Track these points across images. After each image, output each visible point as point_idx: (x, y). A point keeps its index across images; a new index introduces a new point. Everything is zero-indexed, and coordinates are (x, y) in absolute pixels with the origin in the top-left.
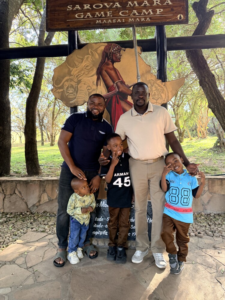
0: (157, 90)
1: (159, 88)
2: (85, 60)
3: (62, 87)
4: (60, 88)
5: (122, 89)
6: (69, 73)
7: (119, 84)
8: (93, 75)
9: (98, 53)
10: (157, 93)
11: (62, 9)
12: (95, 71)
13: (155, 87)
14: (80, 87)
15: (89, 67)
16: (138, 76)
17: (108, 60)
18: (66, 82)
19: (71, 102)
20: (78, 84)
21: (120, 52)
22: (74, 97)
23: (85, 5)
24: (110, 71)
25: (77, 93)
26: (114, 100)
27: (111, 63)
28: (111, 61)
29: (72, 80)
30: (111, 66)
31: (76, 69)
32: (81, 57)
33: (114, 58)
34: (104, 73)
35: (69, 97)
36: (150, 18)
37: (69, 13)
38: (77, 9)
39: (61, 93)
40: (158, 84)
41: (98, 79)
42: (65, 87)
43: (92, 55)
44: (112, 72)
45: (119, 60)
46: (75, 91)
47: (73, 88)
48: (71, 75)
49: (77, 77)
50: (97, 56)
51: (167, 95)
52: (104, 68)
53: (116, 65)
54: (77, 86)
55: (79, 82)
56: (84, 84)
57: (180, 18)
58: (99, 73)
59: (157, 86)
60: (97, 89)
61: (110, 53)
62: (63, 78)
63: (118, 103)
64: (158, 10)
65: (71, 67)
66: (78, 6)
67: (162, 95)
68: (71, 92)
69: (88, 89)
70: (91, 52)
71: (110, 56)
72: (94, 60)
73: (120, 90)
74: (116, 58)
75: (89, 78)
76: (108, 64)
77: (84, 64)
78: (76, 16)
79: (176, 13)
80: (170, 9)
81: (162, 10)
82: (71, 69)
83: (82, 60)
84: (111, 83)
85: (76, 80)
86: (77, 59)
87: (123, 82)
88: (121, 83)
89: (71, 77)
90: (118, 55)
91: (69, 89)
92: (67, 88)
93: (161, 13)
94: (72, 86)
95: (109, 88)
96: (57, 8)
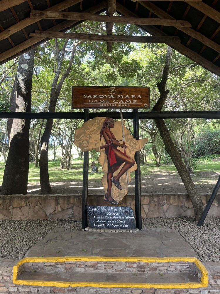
0: (133, 144)
1: (134, 143)
2: (93, 126)
3: (80, 140)
4: (79, 141)
5: (114, 142)
6: (84, 133)
7: (113, 140)
8: (98, 134)
9: (101, 122)
10: (133, 146)
11: (81, 96)
12: (99, 132)
13: (133, 142)
14: (91, 140)
15: (96, 130)
16: (123, 136)
17: (107, 126)
18: (82, 138)
19: (85, 149)
20: (89, 139)
21: (113, 122)
22: (87, 146)
23: (94, 95)
24: (108, 132)
25: (88, 144)
26: (110, 149)
27: (108, 128)
28: (109, 127)
29: (86, 136)
30: (108, 130)
31: (88, 130)
32: (92, 124)
33: (110, 126)
34: (105, 133)
35: (84, 146)
36: (130, 105)
37: (85, 99)
38: (90, 97)
39: (79, 144)
40: (134, 141)
41: (101, 136)
42: (82, 140)
43: (98, 123)
44: (109, 133)
45: (112, 127)
46: (87, 142)
47: (87, 141)
48: (86, 134)
49: (89, 135)
50: (101, 124)
51: (139, 147)
52: (105, 131)
53: (111, 129)
54: (89, 140)
55: (90, 138)
56: (93, 139)
57: (146, 106)
58: (102, 133)
59: (133, 141)
60: (100, 142)
61: (108, 123)
62: (81, 135)
63: (112, 150)
64: (134, 101)
65: (85, 129)
66: (90, 95)
67: (136, 146)
68: (85, 143)
69: (95, 142)
70: (97, 122)
71: (108, 124)
72: (99, 126)
73: (113, 143)
74: (111, 125)
75: (96, 136)
76: (107, 129)
77: (93, 128)
78: (89, 101)
79: (143, 103)
80: (140, 101)
81: (136, 101)
82: (86, 130)
83: (92, 125)
84: (108, 139)
85: (88, 137)
86: (89, 125)
87: (115, 139)
88: (114, 140)
89: (85, 135)
90: (112, 124)
91: (84, 141)
92: (83, 141)
93: (136, 103)
94: (86, 140)
95: (107, 142)
96: (78, 96)
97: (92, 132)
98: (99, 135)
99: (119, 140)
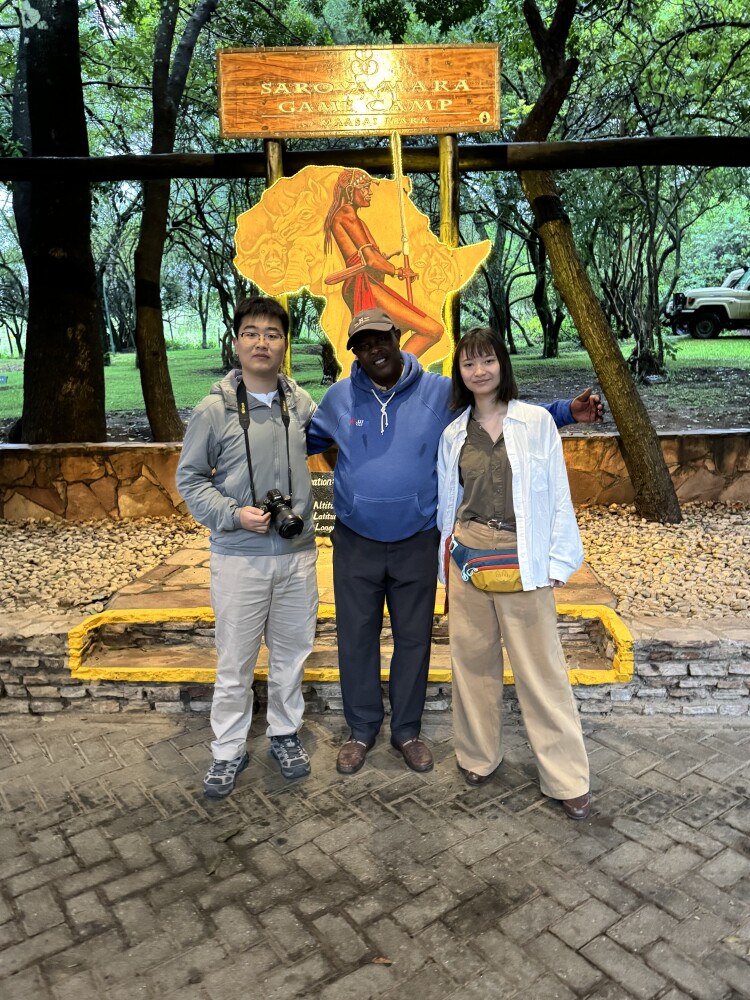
0: (439, 264)
1: (442, 260)
2: (300, 200)
3: (256, 255)
4: (252, 256)
5: (374, 260)
6: (270, 227)
7: (368, 251)
9: (325, 188)
10: (438, 271)
11: (250, 89)
13: (436, 259)
14: (293, 255)
15: (309, 216)
16: (403, 237)
17: (346, 202)
18: (264, 245)
19: (274, 285)
20: (288, 250)
21: (369, 186)
22: (281, 274)
24: (349, 224)
25: (286, 267)
26: (358, 283)
27: (351, 209)
28: (353, 206)
29: (275, 241)
31: (283, 219)
32: (293, 195)
33: (358, 199)
34: (339, 227)
35: (269, 275)
36: (427, 118)
37: (266, 101)
38: (282, 94)
39: (253, 268)
41: (327, 239)
43: (315, 190)
44: (355, 227)
45: (366, 203)
47: (278, 256)
49: (285, 234)
50: (325, 194)
51: (457, 276)
52: (339, 219)
54: (287, 254)
55: (290, 245)
56: (301, 249)
57: (485, 120)
58: (330, 227)
59: (439, 256)
60: (325, 259)
61: (351, 188)
62: (257, 236)
63: (366, 288)
64: (443, 101)
65: (273, 214)
66: (283, 85)
67: (449, 274)
68: (274, 264)
69: (308, 261)
70: (312, 184)
71: (350, 194)
72: (319, 201)
73: (370, 263)
74: (362, 198)
76: (346, 212)
77: (298, 209)
78: (280, 107)
79: (475, 109)
80: (464, 101)
81: (450, 102)
82: (274, 218)
83: (296, 199)
84: (353, 250)
85: (283, 242)
86: (285, 197)
87: (375, 248)
88: (372, 250)
89: (273, 235)
90: (366, 193)
91: (271, 259)
92: (267, 257)
93: (449, 109)
94: (276, 254)
95: (349, 260)
96: (241, 88)
97: (297, 225)
98: (322, 237)
99: (388, 254)
